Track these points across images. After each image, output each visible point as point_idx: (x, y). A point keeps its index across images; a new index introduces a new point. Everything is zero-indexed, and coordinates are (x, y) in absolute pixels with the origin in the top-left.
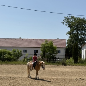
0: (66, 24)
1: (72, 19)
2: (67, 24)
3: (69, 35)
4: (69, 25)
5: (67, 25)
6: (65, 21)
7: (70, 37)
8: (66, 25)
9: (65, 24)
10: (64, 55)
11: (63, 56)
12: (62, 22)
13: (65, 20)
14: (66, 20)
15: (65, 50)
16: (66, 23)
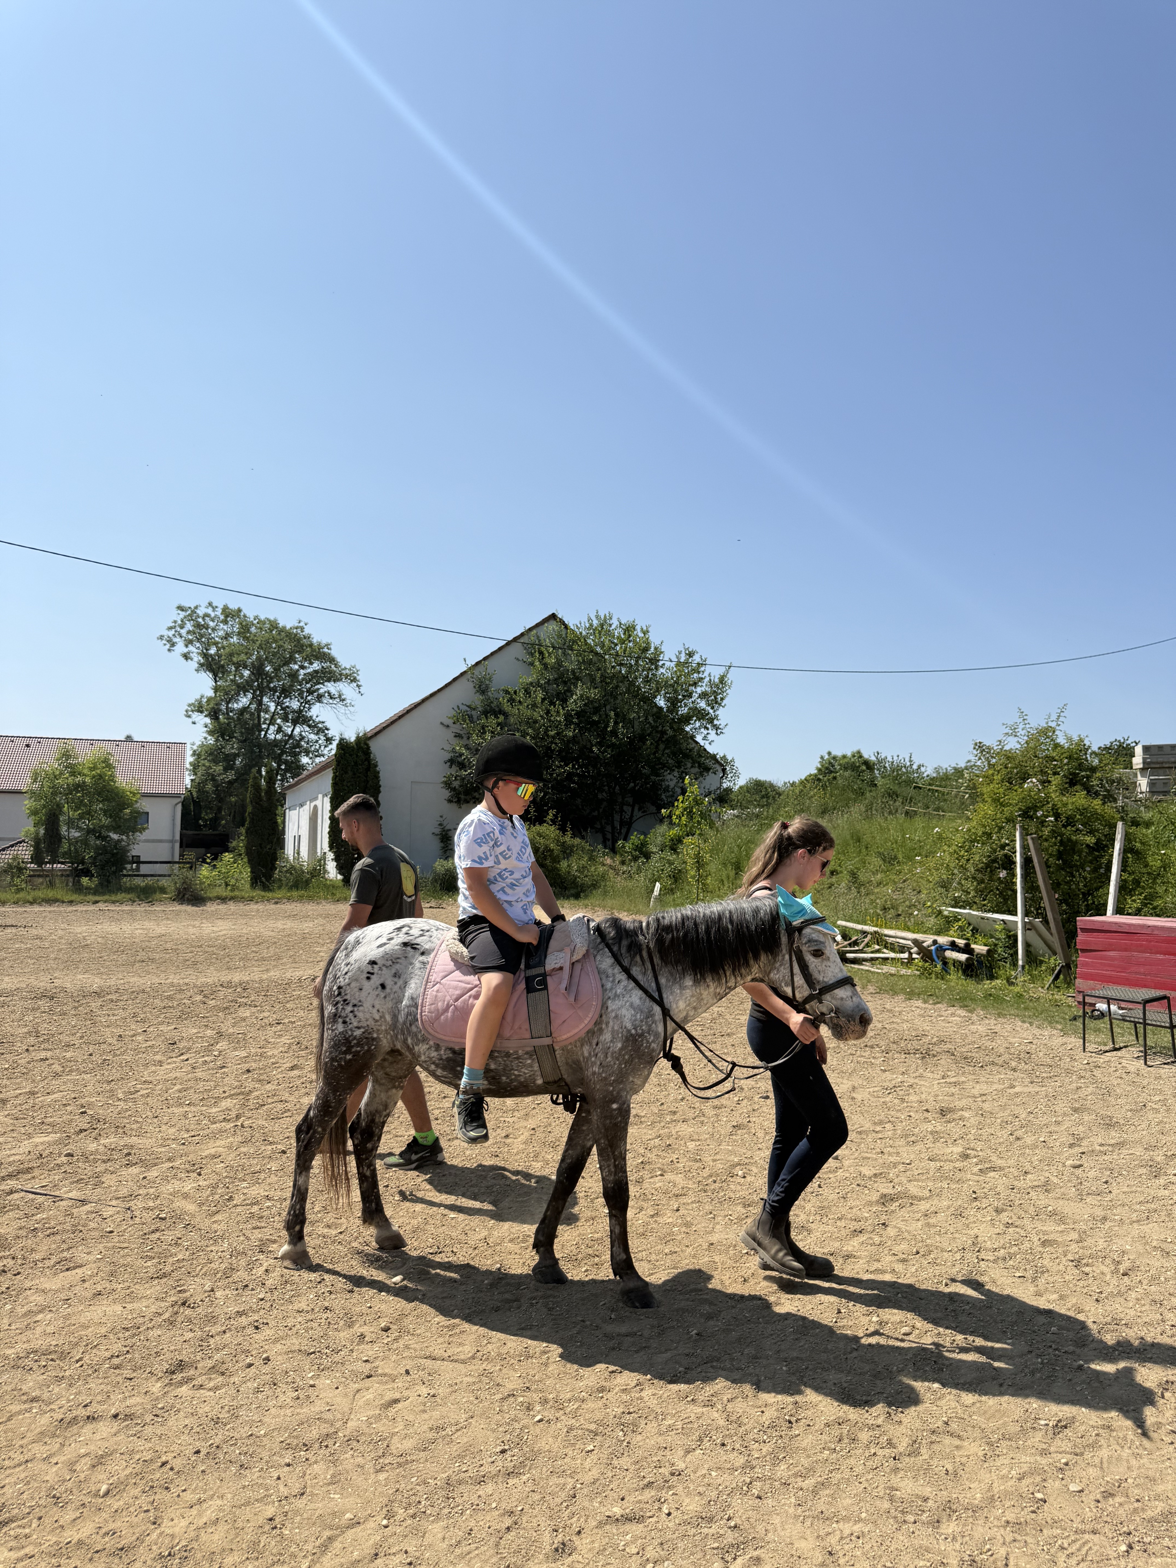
0: (185, 650)
1: (225, 622)
2: (191, 648)
3: (208, 720)
4: (205, 656)
5: (197, 658)
6: (183, 632)
7: (211, 733)
8: (186, 656)
9: (180, 648)
10: (172, 841)
11: (167, 846)
12: (161, 638)
13: (182, 627)
14: (189, 626)
15: (179, 807)
16: (189, 643)
